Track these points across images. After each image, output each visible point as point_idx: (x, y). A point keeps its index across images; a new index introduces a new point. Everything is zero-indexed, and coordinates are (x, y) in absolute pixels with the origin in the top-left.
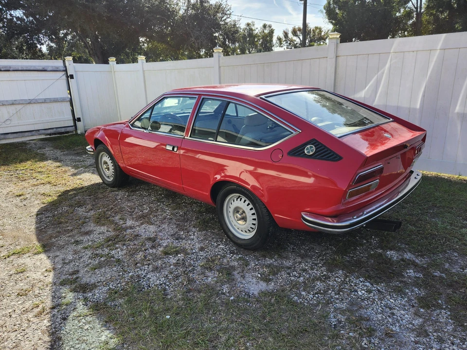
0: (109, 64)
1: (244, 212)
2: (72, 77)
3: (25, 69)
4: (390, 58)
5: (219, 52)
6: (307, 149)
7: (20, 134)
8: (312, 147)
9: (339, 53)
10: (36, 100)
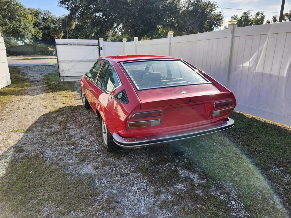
0: (122, 41)
2: (102, 49)
3: (79, 44)
4: (268, 37)
5: (171, 34)
6: (119, 95)
7: (74, 77)
8: (121, 94)
10: (83, 60)
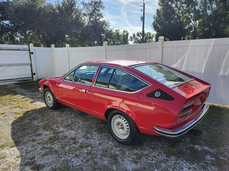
0: (51, 47)
1: (122, 125)
2: (32, 53)
3: (9, 49)
5: (106, 44)
6: (156, 94)
7: (4, 81)
8: (159, 93)
9: (164, 46)
10: (14, 64)
